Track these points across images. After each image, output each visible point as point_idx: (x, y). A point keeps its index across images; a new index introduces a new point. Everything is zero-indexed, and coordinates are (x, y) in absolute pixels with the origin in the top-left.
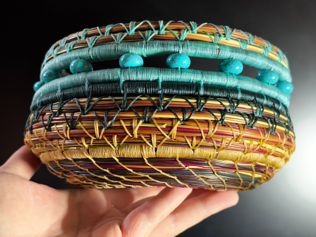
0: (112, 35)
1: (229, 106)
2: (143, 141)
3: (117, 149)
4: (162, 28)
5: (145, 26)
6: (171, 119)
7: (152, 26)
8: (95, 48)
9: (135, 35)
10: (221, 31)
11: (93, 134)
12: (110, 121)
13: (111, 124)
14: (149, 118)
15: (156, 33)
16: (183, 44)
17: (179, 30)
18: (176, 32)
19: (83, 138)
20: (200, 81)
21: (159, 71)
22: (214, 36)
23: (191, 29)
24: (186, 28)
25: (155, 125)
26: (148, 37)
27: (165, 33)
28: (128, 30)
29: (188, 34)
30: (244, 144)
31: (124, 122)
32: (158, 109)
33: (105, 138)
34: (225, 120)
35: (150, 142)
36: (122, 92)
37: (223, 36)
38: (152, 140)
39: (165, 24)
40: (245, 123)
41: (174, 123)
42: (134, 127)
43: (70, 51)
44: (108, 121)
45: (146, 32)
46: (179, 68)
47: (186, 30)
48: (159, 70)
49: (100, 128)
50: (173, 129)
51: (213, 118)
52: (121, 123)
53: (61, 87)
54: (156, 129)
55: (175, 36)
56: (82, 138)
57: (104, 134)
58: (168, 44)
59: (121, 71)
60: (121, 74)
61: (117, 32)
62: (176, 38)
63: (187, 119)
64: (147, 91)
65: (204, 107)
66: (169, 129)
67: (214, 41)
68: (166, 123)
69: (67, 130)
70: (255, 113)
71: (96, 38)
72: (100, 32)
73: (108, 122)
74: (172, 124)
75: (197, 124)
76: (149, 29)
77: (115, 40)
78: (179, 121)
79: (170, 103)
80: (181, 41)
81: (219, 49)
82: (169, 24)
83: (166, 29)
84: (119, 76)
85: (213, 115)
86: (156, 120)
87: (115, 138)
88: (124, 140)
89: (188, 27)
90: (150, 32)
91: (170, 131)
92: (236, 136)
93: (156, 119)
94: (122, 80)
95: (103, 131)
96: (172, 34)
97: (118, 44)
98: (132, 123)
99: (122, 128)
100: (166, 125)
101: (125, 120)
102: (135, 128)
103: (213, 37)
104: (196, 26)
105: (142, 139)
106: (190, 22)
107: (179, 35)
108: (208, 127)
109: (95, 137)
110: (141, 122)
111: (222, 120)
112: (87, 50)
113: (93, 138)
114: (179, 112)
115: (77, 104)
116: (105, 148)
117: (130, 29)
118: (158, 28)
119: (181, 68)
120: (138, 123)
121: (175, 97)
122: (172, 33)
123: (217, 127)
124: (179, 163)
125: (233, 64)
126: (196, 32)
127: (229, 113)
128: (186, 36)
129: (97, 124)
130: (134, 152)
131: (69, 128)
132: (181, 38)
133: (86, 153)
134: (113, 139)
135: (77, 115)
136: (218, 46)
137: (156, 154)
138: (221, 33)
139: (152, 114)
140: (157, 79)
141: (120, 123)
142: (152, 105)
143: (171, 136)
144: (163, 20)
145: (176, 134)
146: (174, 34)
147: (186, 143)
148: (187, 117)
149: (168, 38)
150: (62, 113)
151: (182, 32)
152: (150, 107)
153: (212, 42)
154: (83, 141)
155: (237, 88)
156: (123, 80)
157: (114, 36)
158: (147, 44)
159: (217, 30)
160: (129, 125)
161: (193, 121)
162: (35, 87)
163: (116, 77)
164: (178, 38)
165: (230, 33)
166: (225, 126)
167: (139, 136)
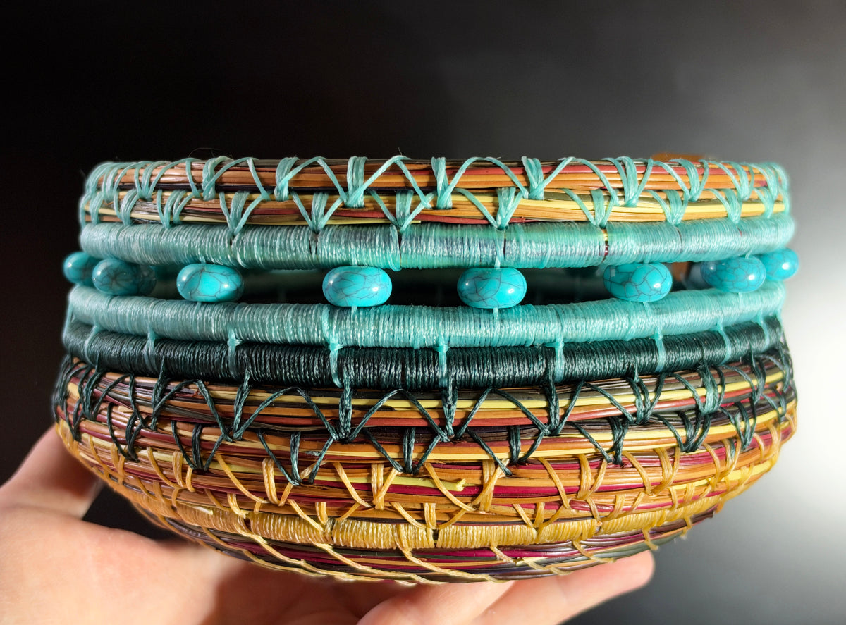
0: (297, 200)
1: (634, 402)
2: (400, 518)
3: (329, 529)
4: (445, 188)
5: (395, 181)
6: (479, 464)
7: (414, 181)
8: (248, 235)
9: (365, 207)
10: (609, 179)
11: (262, 494)
12: (307, 466)
13: (312, 475)
14: (419, 462)
15: (426, 202)
16: (505, 241)
17: (493, 192)
18: (484, 201)
19: (231, 495)
20: (555, 341)
21: (440, 324)
22: (592, 200)
23: (525, 187)
24: (511, 185)
25: (433, 483)
26: (404, 217)
27: (453, 204)
28: (343, 187)
29: (519, 206)
30: (670, 495)
31: (347, 473)
32: (442, 437)
33: (296, 506)
34: (624, 449)
35: (421, 519)
36: (337, 382)
37: (615, 195)
38: (426, 514)
39: (452, 172)
40: (675, 444)
41: (486, 476)
42: (374, 485)
43: (173, 224)
44: (302, 466)
45: (398, 198)
46: (496, 310)
47: (514, 190)
48: (438, 320)
49: (281, 482)
50: (483, 493)
51: (590, 448)
52: (337, 476)
53: (155, 333)
54: (436, 492)
55: (482, 213)
56: (229, 497)
57: (291, 496)
58: (462, 239)
59: (331, 318)
60: (331, 329)
61: (311, 191)
62: (485, 218)
63: (520, 459)
64: (408, 373)
65: (566, 420)
66: (473, 492)
67: (591, 218)
68: (465, 477)
69: (184, 471)
70: (701, 407)
71: (249, 201)
72: (259, 185)
73: (301, 470)
74: (482, 478)
75: (548, 473)
76: (406, 189)
77: (307, 218)
78: (499, 468)
79: (473, 417)
80: (500, 229)
81: (607, 242)
82: (464, 174)
83: (456, 192)
84: (327, 334)
85: (591, 440)
86: (437, 469)
87: (322, 508)
88: (348, 514)
89: (519, 181)
90: (410, 199)
91: (475, 496)
92: (653, 484)
93: (436, 465)
94: (335, 347)
95: (288, 490)
96: (473, 207)
97: (316, 232)
98: (370, 476)
99: (341, 486)
100: (463, 482)
101: (351, 465)
102: (379, 490)
103: (588, 205)
104: (541, 173)
105: (397, 512)
106: (524, 159)
107: (493, 208)
108: (580, 477)
109: (266, 498)
110: (395, 472)
111: (615, 448)
112: (224, 239)
113: (259, 501)
114: (497, 441)
115: (208, 406)
116: (294, 524)
117: (350, 188)
118: (430, 188)
119: (501, 310)
120: (386, 476)
121: (486, 396)
122: (473, 204)
123: (603, 475)
124: (498, 556)
125: (645, 282)
126: (542, 196)
127: (635, 422)
128: (513, 212)
129: (272, 471)
130: (377, 540)
131: (190, 470)
132: (499, 218)
133: (240, 526)
134: (317, 508)
135: (211, 436)
136: (605, 235)
137: (435, 544)
138: (610, 186)
139: (426, 452)
140: (434, 345)
141: (335, 475)
142: (423, 423)
143: (477, 507)
144: (446, 158)
145: (491, 502)
146: (479, 207)
147: (519, 520)
148: (521, 455)
149: (461, 221)
150: (170, 421)
151: (501, 201)
152: (418, 428)
153: (588, 221)
154: (233, 502)
155: (654, 341)
156: (339, 347)
157: (303, 201)
158: (403, 243)
159: (601, 180)
160: (363, 480)
161: (539, 464)
162: (69, 269)
163: (316, 337)
164: (492, 220)
165: (637, 184)
166: (622, 465)
167: (389, 505)
